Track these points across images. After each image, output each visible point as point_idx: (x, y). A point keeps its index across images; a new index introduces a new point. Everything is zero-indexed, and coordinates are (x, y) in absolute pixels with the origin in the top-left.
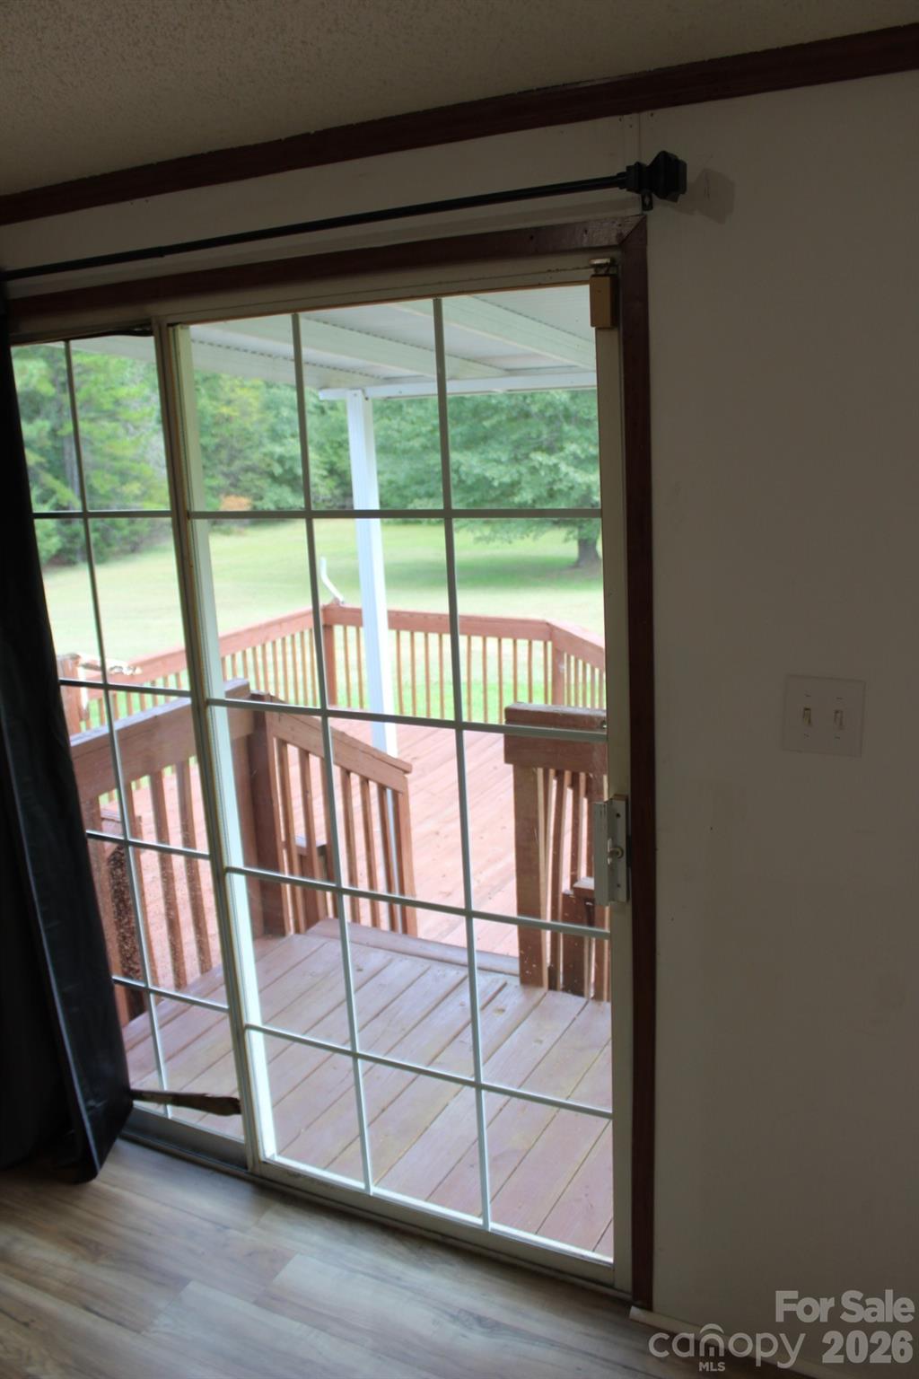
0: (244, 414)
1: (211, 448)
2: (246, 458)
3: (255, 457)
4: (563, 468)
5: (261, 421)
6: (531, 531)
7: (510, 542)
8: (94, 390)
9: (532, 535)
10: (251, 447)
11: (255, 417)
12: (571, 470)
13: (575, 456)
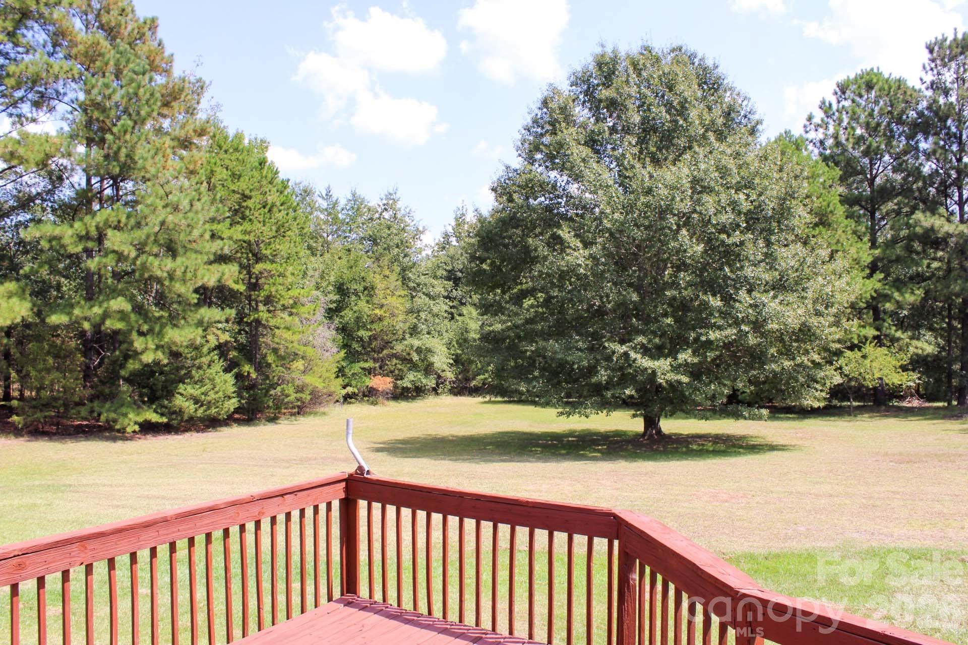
0: (393, 315)
1: (366, 339)
2: (392, 348)
3: (399, 348)
4: (633, 355)
5: (405, 322)
6: (605, 409)
7: (587, 417)
8: (273, 289)
9: (605, 412)
10: (397, 340)
11: (401, 317)
12: (639, 356)
13: (643, 346)
